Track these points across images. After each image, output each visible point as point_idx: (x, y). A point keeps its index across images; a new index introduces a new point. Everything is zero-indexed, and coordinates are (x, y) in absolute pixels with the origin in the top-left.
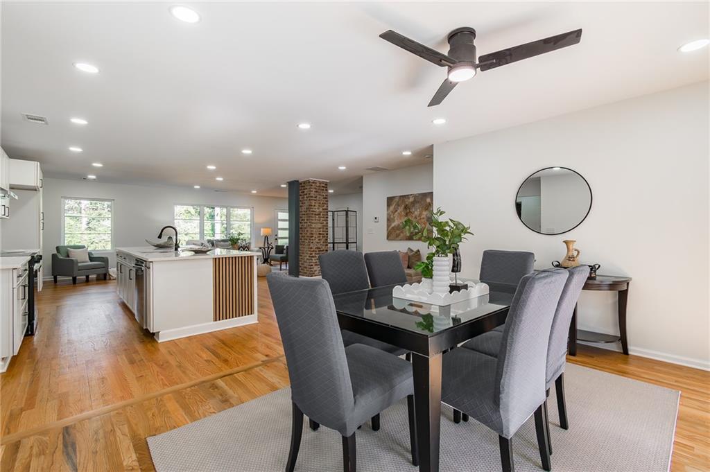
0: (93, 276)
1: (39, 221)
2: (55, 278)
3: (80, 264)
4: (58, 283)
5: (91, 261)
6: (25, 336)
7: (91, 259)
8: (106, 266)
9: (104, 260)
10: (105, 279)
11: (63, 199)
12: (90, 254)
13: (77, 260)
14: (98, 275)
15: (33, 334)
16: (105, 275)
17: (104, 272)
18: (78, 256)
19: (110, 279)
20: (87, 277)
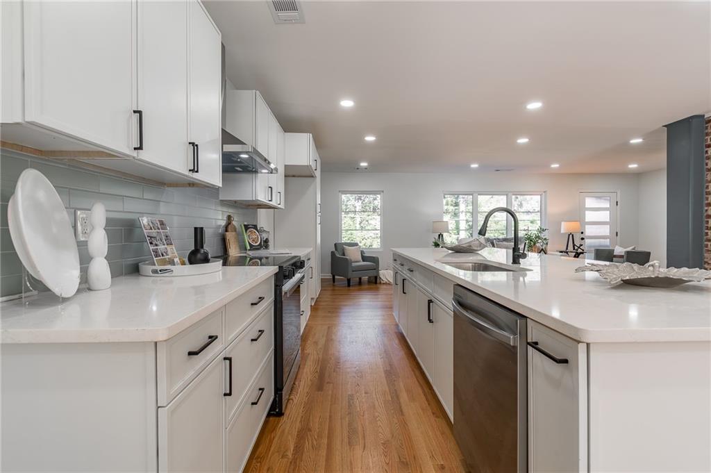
0: (365, 278)
1: (316, 213)
2: (334, 277)
3: (354, 264)
4: (336, 283)
5: (363, 261)
6: (269, 415)
7: (364, 259)
8: (376, 269)
9: (375, 260)
10: (376, 283)
11: (340, 194)
12: (362, 252)
13: (351, 260)
14: (370, 277)
15: (280, 414)
16: (376, 278)
17: (375, 275)
18: (353, 255)
19: (380, 283)
20: (360, 279)
